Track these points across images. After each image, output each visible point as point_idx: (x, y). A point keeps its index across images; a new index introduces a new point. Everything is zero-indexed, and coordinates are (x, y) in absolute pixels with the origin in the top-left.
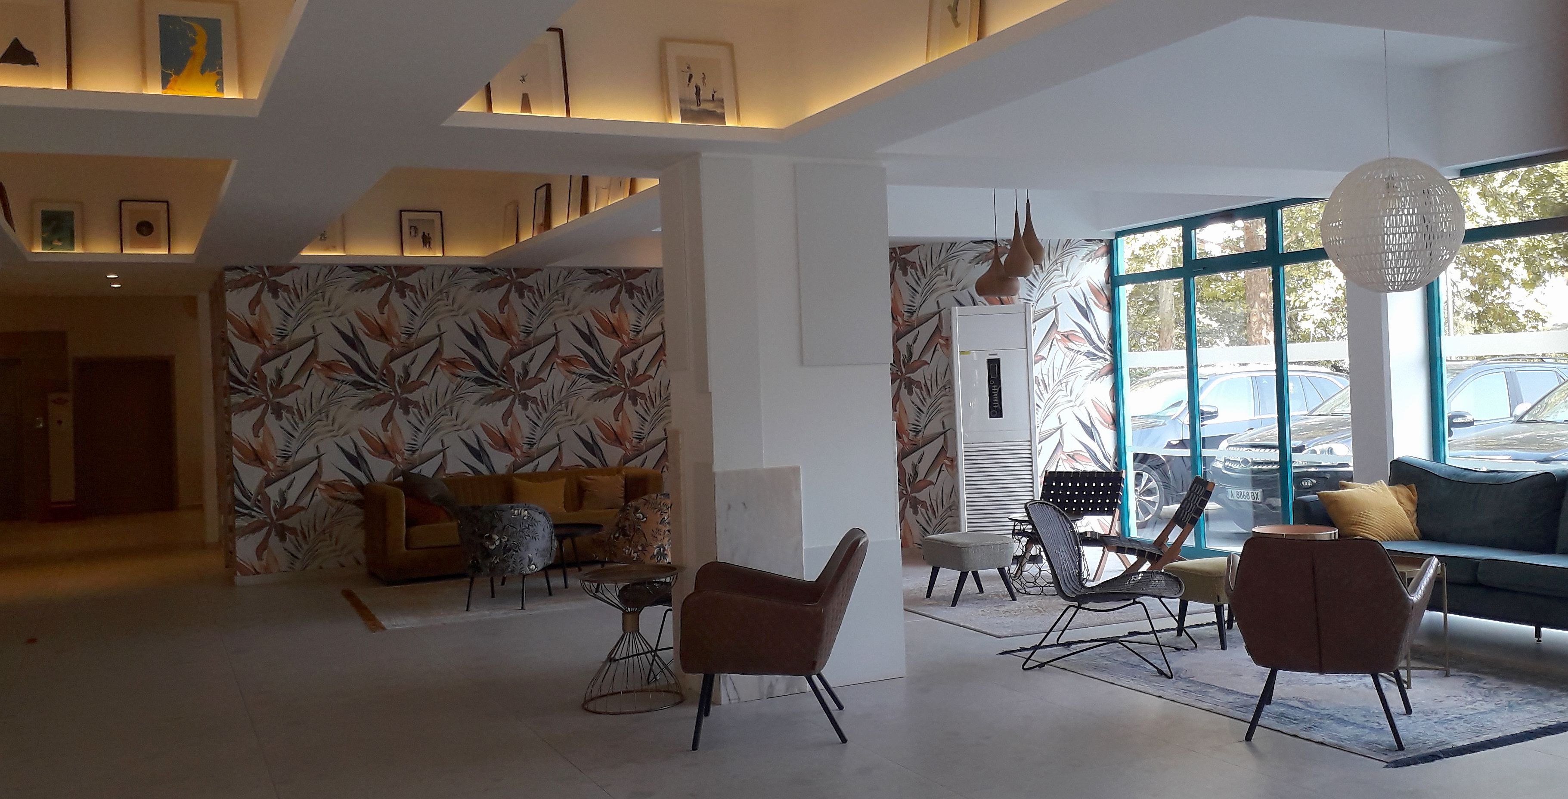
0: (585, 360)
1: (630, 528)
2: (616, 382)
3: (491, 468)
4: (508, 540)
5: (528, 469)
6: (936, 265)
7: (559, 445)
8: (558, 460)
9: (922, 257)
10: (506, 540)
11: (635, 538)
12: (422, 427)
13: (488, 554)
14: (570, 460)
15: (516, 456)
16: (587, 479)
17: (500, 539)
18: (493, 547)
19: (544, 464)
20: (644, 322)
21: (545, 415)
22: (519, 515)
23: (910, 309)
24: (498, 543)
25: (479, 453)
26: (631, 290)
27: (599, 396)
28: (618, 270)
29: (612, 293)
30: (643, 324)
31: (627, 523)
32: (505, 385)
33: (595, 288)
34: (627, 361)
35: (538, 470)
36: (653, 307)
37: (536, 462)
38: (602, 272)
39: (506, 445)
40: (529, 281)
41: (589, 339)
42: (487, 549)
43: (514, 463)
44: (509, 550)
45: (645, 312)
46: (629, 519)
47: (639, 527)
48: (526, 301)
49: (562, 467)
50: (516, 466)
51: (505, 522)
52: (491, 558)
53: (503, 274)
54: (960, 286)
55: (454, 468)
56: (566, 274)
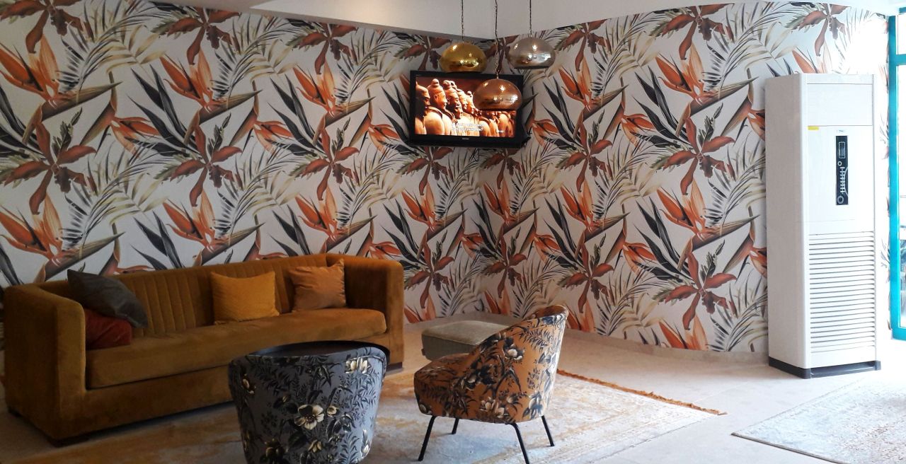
0: (288, 129)
1: (496, 371)
2: (321, 155)
3: (176, 260)
4: (338, 412)
5: (220, 259)
6: (747, 27)
7: (257, 229)
8: (255, 247)
9: (731, 17)
10: (335, 412)
11: (504, 386)
12: (88, 207)
13: (302, 438)
14: (268, 247)
15: (205, 243)
16: (298, 270)
17: (325, 412)
18: (311, 426)
19: (239, 253)
20: (350, 87)
21: (241, 193)
22: (356, 368)
23: (712, 78)
24: (321, 418)
25: (160, 242)
26: (337, 49)
27: (303, 171)
28: (323, 24)
29: (316, 50)
30: (349, 89)
31: (491, 364)
32: (194, 156)
33: (299, 42)
34: (332, 131)
35: (231, 261)
36: (359, 71)
37: (229, 251)
38: (307, 25)
39: (194, 230)
40: (224, 27)
41: (292, 103)
42: (300, 429)
43: (204, 252)
44: (338, 429)
45: (351, 76)
46: (495, 358)
47: (511, 369)
48: (220, 51)
49: (259, 256)
50: (206, 256)
51: (336, 381)
52: (307, 444)
53: (194, 14)
54: (775, 53)
55: (129, 260)
56: (267, 23)
